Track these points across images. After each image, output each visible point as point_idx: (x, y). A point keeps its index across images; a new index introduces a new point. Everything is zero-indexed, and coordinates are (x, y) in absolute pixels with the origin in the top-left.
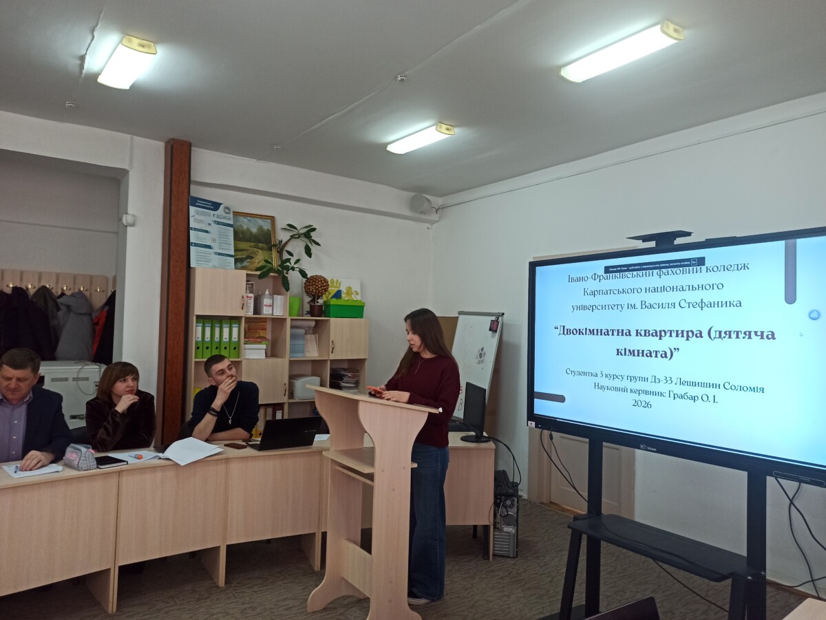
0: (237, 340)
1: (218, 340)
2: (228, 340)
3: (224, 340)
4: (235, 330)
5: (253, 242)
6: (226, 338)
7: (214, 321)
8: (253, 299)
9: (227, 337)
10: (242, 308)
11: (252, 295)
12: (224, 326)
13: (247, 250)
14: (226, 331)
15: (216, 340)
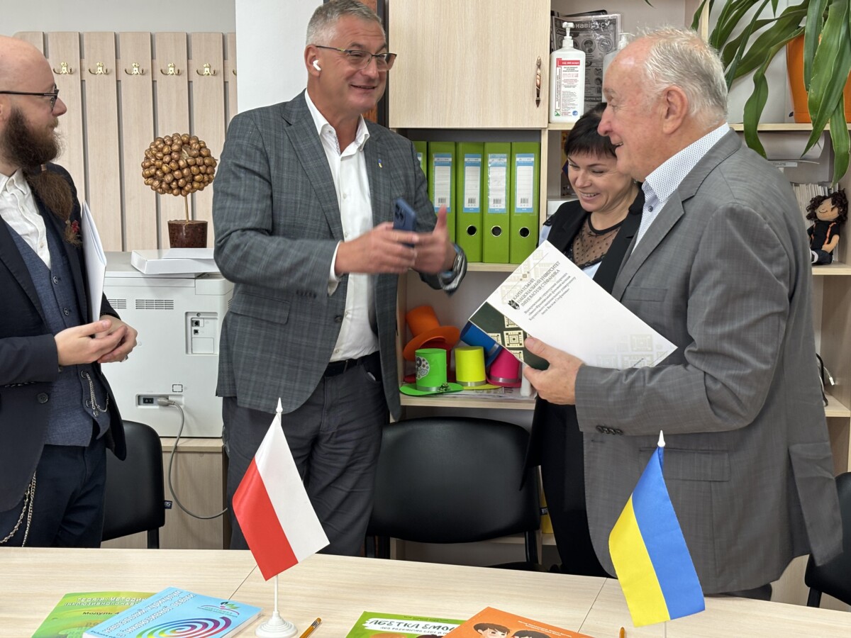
0: (530, 205)
1: (477, 205)
2: (503, 206)
3: (492, 205)
4: (525, 175)
6: (496, 201)
7: (461, 146)
8: (581, 69)
9: (503, 195)
10: (538, 102)
11: (580, 56)
12: (491, 160)
14: (497, 175)
15: (467, 205)
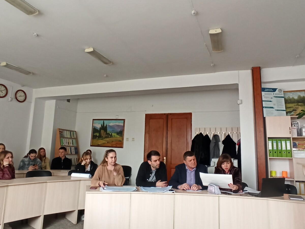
0: (290, 149)
1: (280, 149)
4: (288, 144)
5: (296, 103)
6: (284, 148)
7: (277, 140)
10: (290, 134)
12: (283, 142)
13: (293, 107)
